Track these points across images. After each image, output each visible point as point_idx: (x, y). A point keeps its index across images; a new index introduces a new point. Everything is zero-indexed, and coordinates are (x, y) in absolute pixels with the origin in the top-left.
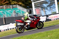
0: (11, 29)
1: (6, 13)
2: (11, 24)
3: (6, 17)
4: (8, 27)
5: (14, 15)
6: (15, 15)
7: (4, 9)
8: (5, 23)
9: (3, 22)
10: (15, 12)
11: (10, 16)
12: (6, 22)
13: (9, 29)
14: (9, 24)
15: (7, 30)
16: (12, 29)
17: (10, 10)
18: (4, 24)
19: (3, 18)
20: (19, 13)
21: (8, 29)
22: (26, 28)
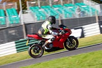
1: (63, 12)
3: (64, 18)
5: (77, 15)
6: (79, 15)
7: (60, 4)
10: (79, 10)
11: (70, 17)
17: (71, 6)
19: (58, 20)
20: (87, 11)
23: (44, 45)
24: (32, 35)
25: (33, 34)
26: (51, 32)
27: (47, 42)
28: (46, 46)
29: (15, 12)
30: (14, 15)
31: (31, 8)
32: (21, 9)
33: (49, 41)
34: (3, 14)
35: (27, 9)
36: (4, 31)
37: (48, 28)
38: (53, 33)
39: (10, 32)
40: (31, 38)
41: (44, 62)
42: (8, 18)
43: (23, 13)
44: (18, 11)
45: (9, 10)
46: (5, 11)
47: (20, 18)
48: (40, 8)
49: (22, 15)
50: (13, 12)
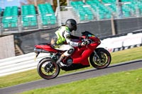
0: (129, 47)
1: (117, 9)
2: (130, 35)
4: (123, 43)
8: (116, 32)
9: (111, 31)
12: (119, 31)
13: (126, 48)
14: (126, 35)
15: (119, 49)
16: (132, 47)
18: (114, 34)
21: (124, 48)
22: (62, 64)
23: (59, 61)
24: (42, 46)
25: (44, 44)
26: (68, 41)
27: (63, 55)
28: (62, 61)
29: (50, 9)
30: (49, 13)
31: (72, 4)
32: (58, 5)
33: (66, 54)
34: (33, 12)
35: (66, 5)
36: (34, 34)
37: (65, 35)
38: (71, 42)
39: (42, 36)
40: (40, 50)
41: (91, 79)
42: (40, 17)
43: (61, 10)
44: (54, 7)
45: (42, 5)
46: (36, 8)
47: (57, 17)
48: (84, 4)
49: (60, 12)
50: (47, 9)
